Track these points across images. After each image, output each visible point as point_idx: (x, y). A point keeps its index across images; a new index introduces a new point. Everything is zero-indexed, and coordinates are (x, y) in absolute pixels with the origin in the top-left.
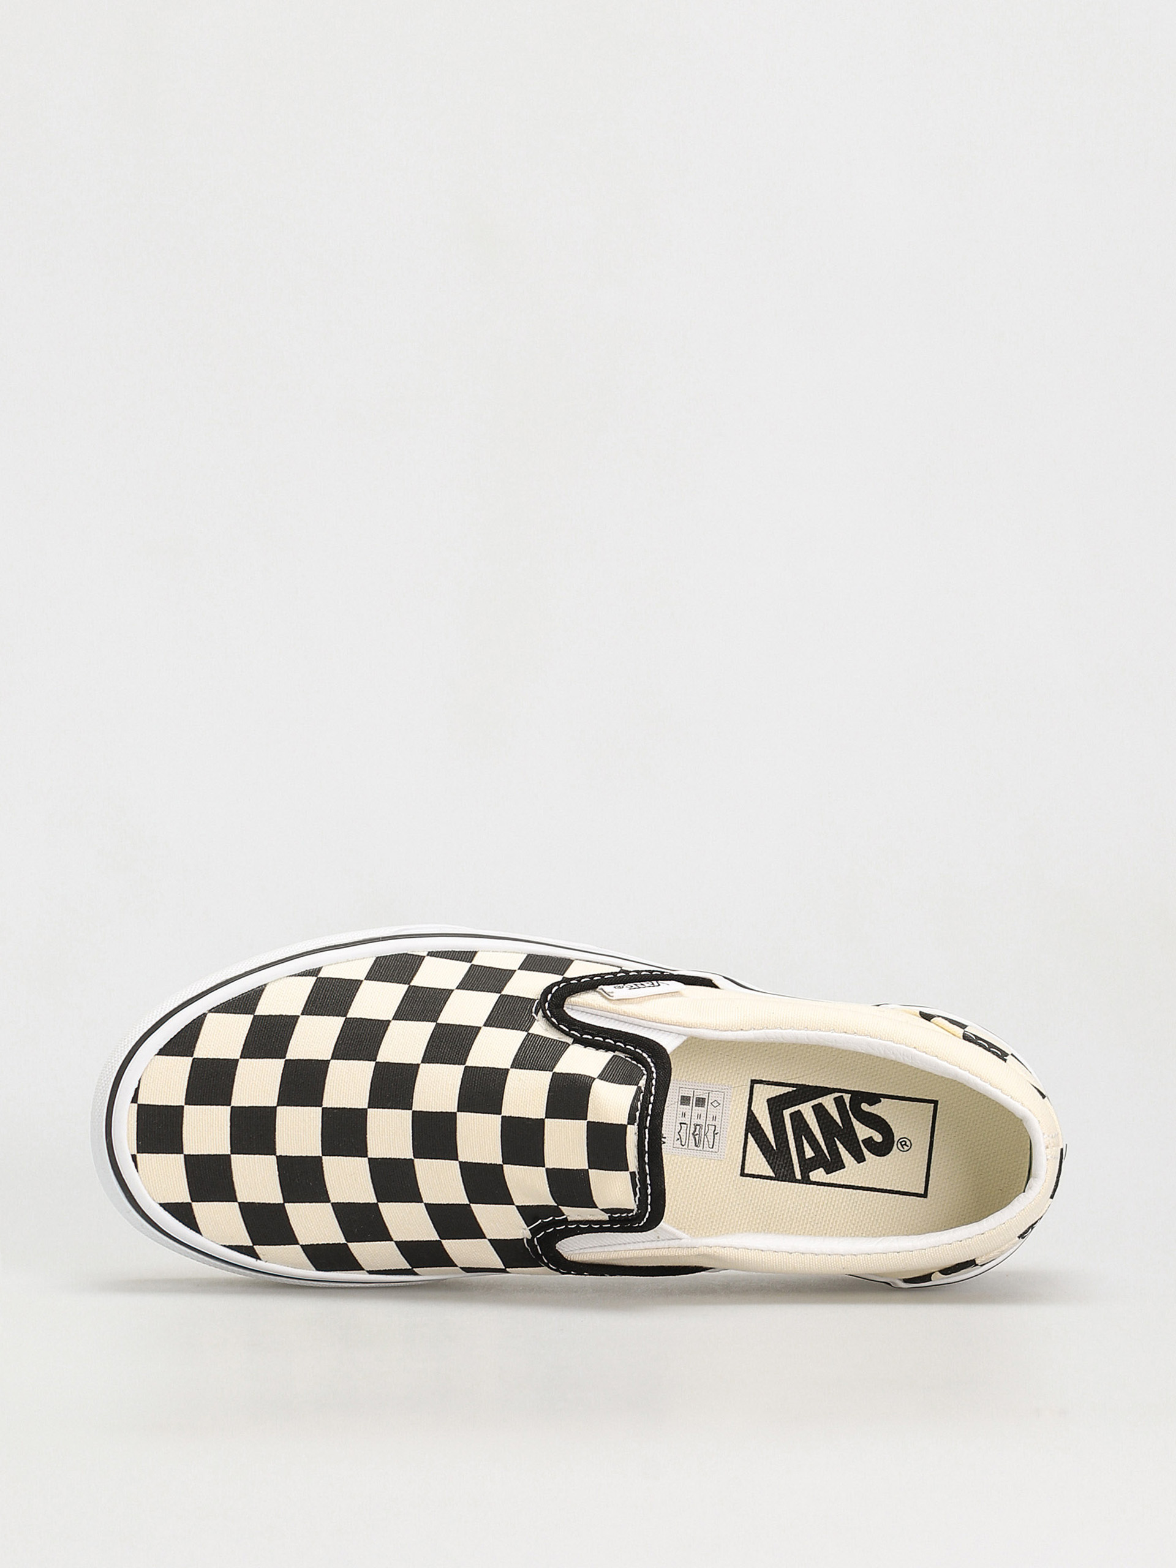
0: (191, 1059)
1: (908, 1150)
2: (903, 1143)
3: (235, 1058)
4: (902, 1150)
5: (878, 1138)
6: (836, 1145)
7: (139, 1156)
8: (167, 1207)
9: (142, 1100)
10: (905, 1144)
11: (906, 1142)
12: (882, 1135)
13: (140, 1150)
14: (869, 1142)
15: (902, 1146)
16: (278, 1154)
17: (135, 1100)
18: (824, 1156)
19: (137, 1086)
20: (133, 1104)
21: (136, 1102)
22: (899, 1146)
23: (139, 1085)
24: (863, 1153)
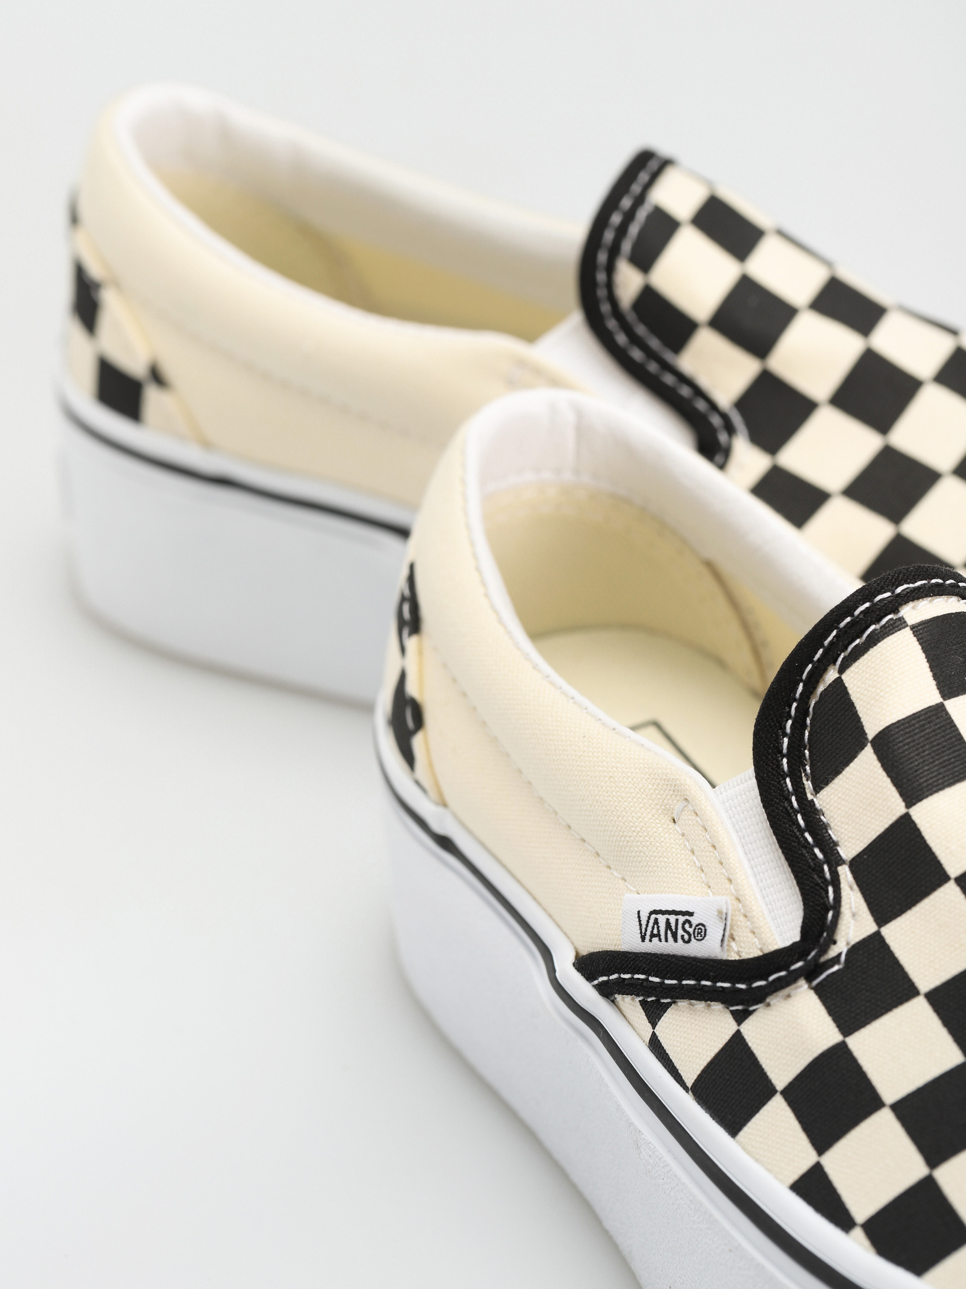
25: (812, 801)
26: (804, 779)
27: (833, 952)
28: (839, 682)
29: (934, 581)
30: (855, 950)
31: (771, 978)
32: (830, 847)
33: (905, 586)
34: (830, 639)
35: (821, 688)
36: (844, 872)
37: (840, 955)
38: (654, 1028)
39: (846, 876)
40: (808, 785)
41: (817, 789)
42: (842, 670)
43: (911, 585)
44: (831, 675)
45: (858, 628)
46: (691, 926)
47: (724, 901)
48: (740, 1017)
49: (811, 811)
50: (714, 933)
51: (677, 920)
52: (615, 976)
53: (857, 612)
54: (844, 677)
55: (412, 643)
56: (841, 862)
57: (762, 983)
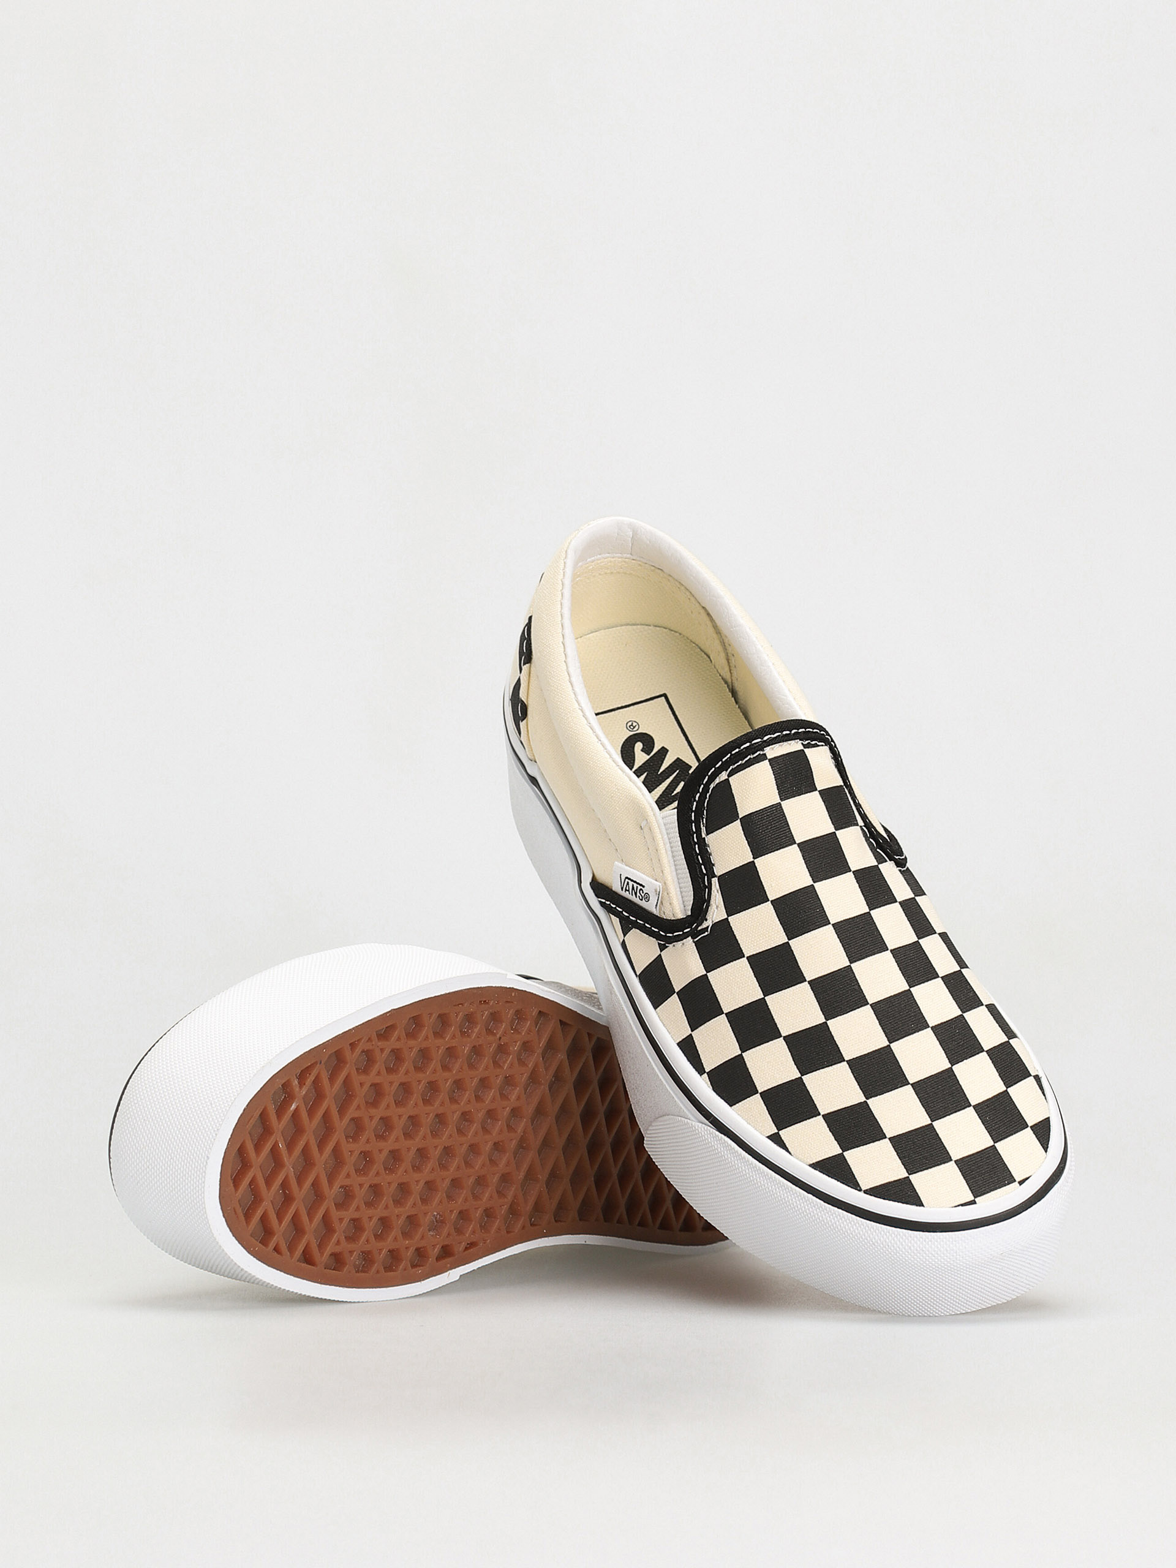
0: (911, 1177)
1: (635, 722)
2: (632, 727)
3: (889, 1142)
4: (637, 726)
5: (639, 746)
6: (664, 771)
7: (1018, 1179)
8: (1045, 1146)
9: (971, 1198)
10: (632, 725)
11: (630, 726)
12: (635, 743)
13: (1012, 1180)
14: (647, 749)
15: (634, 727)
16: (950, 1066)
17: (973, 1202)
18: (678, 775)
19: (960, 1207)
20: (977, 1202)
21: (974, 1200)
22: (635, 729)
23: (958, 1206)
24: (659, 751)
25: (704, 838)
26: (702, 826)
27: (704, 926)
28: (727, 780)
29: (784, 733)
30: (715, 925)
31: (675, 934)
32: (710, 865)
33: (769, 736)
34: (726, 758)
35: (717, 781)
36: (715, 881)
37: (708, 927)
38: (624, 936)
39: (715, 885)
40: (703, 829)
41: (708, 834)
42: (729, 776)
43: (772, 736)
44: (723, 776)
45: (741, 755)
46: (643, 893)
47: (658, 885)
48: (662, 948)
49: (703, 844)
50: (653, 900)
51: (637, 887)
52: (608, 903)
53: (742, 748)
54: (730, 779)
55: (525, 668)
56: (714, 876)
57: (671, 935)
